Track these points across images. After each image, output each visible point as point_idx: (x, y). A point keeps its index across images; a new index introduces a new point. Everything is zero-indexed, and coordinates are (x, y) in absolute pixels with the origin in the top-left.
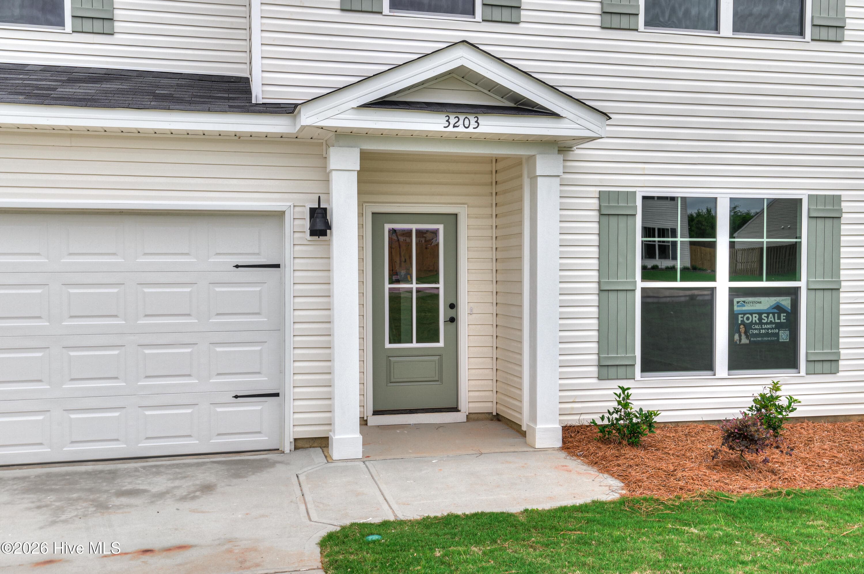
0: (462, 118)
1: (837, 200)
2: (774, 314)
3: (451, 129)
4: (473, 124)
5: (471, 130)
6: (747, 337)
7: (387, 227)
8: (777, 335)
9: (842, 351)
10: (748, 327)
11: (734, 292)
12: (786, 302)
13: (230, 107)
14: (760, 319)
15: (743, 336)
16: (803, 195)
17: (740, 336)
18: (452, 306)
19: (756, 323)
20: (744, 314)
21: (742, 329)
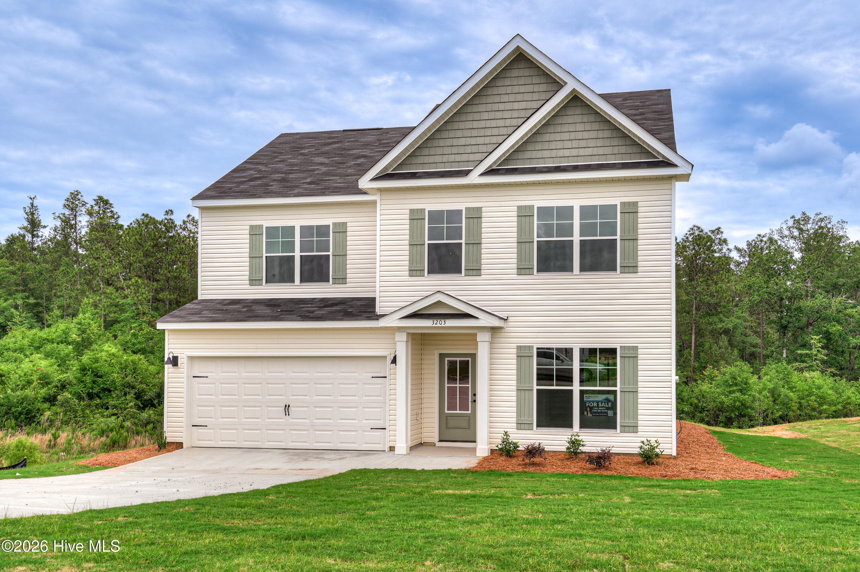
0: (439, 321)
1: (636, 348)
2: (605, 403)
3: (434, 325)
4: (443, 323)
5: (442, 325)
6: (591, 413)
7: (447, 359)
8: (607, 413)
9: (639, 422)
10: (591, 408)
11: (582, 392)
12: (611, 397)
13: (366, 317)
14: (598, 405)
15: (589, 413)
16: (618, 346)
17: (587, 413)
18: (475, 395)
19: (595, 407)
20: (590, 402)
21: (588, 409)
